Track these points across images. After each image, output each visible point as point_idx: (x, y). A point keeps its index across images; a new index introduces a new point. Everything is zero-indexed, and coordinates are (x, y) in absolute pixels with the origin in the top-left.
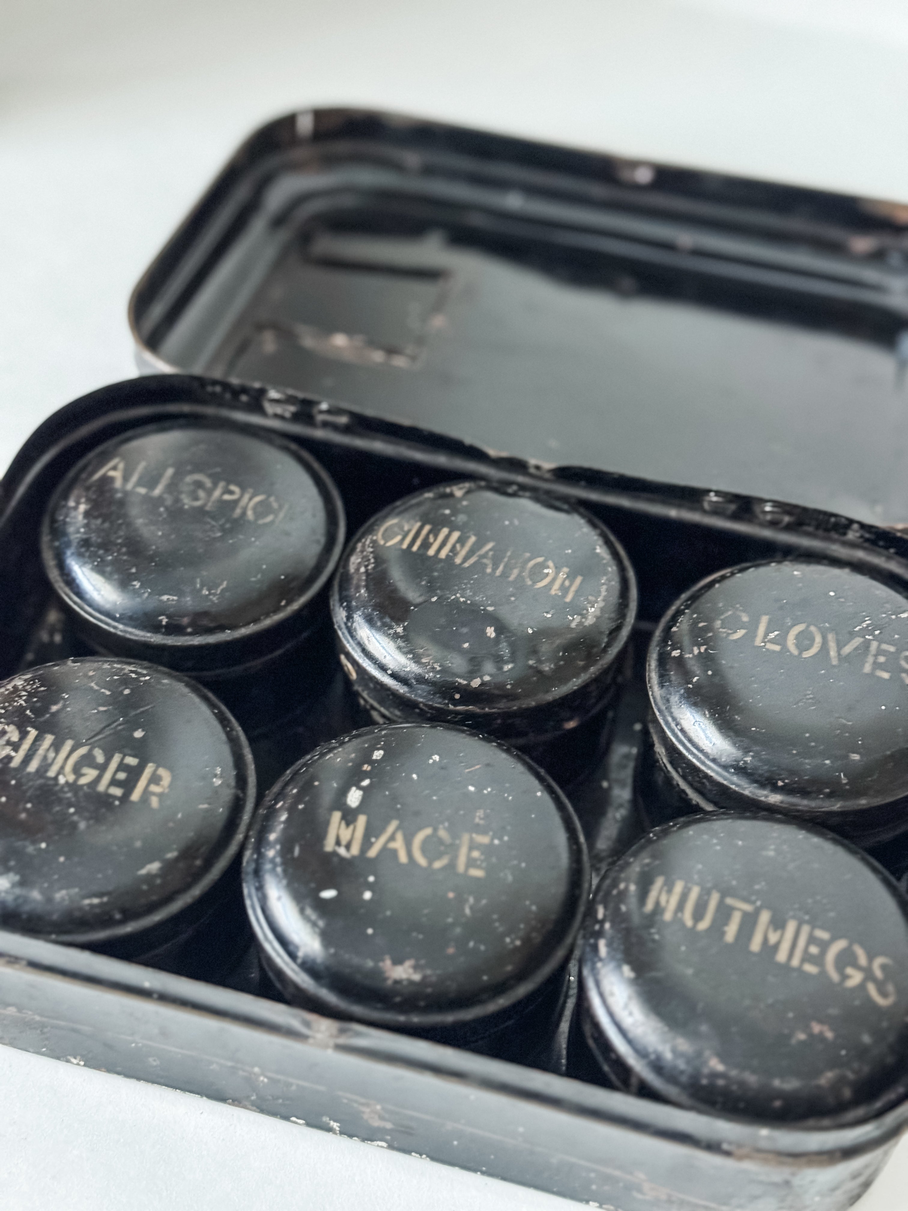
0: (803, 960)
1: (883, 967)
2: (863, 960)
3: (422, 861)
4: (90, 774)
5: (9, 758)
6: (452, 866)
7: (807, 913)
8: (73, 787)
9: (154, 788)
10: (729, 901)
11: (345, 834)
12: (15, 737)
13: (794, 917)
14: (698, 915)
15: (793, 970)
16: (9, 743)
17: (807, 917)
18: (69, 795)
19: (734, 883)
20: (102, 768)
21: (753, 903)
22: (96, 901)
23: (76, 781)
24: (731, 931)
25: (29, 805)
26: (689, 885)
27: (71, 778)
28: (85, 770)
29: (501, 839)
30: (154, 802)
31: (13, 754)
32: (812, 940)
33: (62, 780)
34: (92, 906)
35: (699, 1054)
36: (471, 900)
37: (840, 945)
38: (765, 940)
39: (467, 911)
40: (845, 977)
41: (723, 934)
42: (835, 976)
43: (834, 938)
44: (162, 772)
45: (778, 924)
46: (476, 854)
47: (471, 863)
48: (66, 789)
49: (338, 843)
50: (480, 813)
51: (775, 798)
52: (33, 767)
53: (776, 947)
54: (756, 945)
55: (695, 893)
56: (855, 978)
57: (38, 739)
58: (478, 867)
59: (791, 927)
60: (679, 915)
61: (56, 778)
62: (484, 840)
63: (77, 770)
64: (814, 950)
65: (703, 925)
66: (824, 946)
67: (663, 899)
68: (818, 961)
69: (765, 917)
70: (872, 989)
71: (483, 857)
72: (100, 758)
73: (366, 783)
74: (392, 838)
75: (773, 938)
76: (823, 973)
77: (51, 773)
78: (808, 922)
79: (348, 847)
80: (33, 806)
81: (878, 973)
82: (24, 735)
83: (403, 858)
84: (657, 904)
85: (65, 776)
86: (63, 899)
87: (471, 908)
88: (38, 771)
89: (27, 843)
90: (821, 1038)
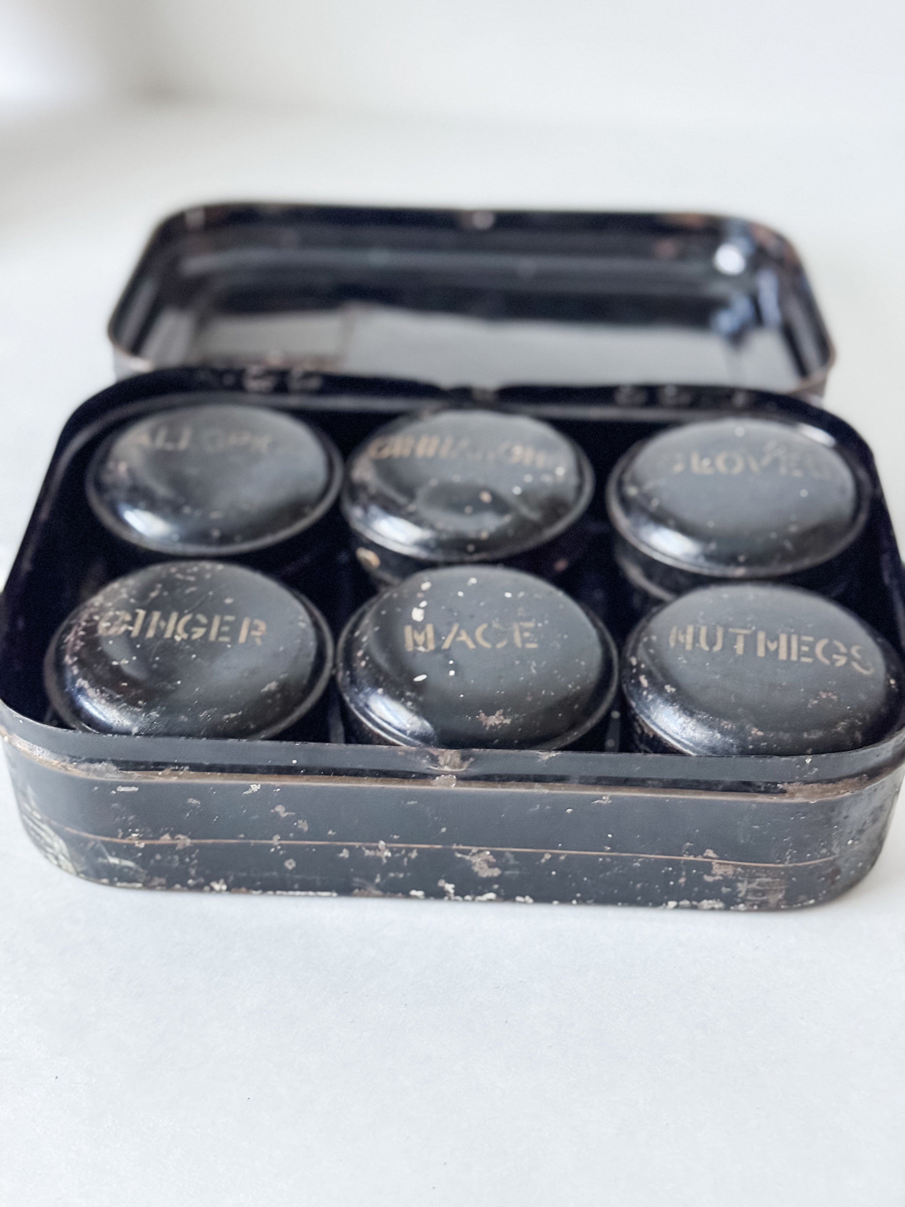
0: (799, 656)
1: (859, 652)
2: (843, 649)
3: (487, 645)
4: (199, 633)
5: (128, 633)
6: (511, 644)
7: (792, 627)
8: (188, 641)
9: (254, 633)
10: (731, 630)
11: (420, 638)
12: (128, 618)
13: (783, 632)
14: (711, 643)
15: (794, 663)
16: (124, 622)
17: (793, 630)
18: (187, 647)
19: (731, 619)
20: (209, 626)
21: (750, 628)
22: (233, 715)
23: (189, 637)
24: (739, 647)
25: (157, 659)
26: (698, 626)
27: (185, 636)
28: (195, 629)
29: (543, 622)
30: (259, 642)
31: (130, 628)
32: (800, 643)
33: (178, 638)
34: (231, 720)
35: (742, 728)
36: (534, 664)
37: (822, 644)
38: (767, 648)
39: (534, 671)
40: (833, 662)
41: (734, 651)
42: (827, 662)
43: (818, 639)
44: (257, 622)
45: (773, 637)
46: (527, 634)
47: (525, 641)
48: (184, 644)
49: (416, 644)
50: (521, 609)
51: (740, 572)
52: (151, 634)
53: (777, 650)
54: (761, 652)
55: (703, 631)
56: (842, 661)
57: (148, 617)
58: (532, 642)
59: (783, 639)
60: (697, 645)
61: (172, 638)
62: (531, 625)
63: (187, 629)
64: (805, 649)
65: (717, 648)
66: (812, 646)
67: (681, 639)
68: (811, 653)
69: (761, 636)
70: (855, 665)
71: (533, 636)
72: (203, 619)
73: (423, 604)
74: (458, 634)
75: (772, 647)
76: (816, 660)
77: (168, 635)
78: (794, 633)
79: (425, 645)
80: (160, 658)
81: (857, 656)
82: (135, 616)
83: (471, 646)
84: (677, 641)
85: (179, 635)
86: (206, 718)
87: (535, 668)
88: (156, 636)
89: (165, 683)
90: (829, 700)
